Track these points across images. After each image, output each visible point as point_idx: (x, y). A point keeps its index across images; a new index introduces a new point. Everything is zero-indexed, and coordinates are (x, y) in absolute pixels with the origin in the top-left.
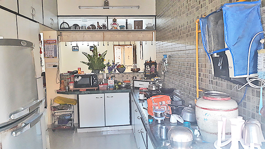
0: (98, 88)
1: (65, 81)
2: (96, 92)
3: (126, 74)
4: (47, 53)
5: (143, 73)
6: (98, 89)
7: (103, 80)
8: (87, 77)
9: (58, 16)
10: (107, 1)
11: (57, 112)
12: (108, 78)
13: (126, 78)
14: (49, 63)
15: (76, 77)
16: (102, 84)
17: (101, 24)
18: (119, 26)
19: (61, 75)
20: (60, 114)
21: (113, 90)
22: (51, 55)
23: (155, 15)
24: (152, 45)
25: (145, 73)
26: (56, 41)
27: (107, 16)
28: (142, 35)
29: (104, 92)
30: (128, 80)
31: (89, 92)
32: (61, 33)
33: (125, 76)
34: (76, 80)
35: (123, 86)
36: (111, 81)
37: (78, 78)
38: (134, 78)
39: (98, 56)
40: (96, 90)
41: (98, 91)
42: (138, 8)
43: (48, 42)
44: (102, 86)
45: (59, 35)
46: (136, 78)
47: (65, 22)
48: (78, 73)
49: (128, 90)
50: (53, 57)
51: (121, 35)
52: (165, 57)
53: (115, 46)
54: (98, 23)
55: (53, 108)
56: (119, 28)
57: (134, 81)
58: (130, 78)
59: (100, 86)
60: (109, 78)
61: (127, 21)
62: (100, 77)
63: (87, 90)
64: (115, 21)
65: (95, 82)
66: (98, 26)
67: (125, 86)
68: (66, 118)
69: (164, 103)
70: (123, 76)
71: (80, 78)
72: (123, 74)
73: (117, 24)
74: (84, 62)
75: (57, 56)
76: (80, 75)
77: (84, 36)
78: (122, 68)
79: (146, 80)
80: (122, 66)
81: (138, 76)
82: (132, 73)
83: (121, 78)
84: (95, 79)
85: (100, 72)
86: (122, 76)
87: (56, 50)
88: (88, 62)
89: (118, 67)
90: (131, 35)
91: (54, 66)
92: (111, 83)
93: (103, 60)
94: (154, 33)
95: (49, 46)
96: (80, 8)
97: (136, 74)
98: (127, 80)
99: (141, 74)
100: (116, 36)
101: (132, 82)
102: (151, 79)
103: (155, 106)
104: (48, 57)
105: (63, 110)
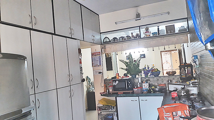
0: (133, 91)
1: (108, 84)
2: (131, 95)
3: (161, 78)
4: (94, 63)
5: (179, 76)
6: (133, 93)
7: (138, 84)
8: (123, 82)
9: (101, 33)
10: (138, 14)
11: (103, 112)
12: (142, 82)
13: (161, 82)
14: (96, 71)
15: (114, 82)
16: (136, 87)
17: (134, 34)
18: (151, 33)
19: (105, 80)
20: (105, 113)
21: (147, 93)
22: (97, 64)
23: (187, 17)
24: (188, 46)
25: (181, 76)
26: (100, 53)
27: (139, 26)
28: (176, 38)
29: (138, 96)
30: (164, 83)
31: (125, 95)
32: (105, 46)
33: (160, 79)
34: (114, 84)
35: (157, 89)
36: (145, 85)
37: (115, 82)
38: (169, 81)
39: (134, 62)
40: (131, 93)
41: (133, 94)
42: (168, 14)
43: (95, 54)
44: (136, 89)
45: (103, 48)
46: (171, 81)
47: (107, 37)
48: (117, 77)
49: (161, 94)
50: (99, 66)
51: (154, 41)
52: (195, 57)
53: (162, 53)
54: (132, 33)
55: (98, 109)
56: (151, 35)
57: (169, 85)
58: (165, 82)
59: (134, 89)
60: (144, 82)
61: (159, 27)
62: (136, 81)
63: (124, 93)
64: (147, 30)
65: (130, 86)
66: (133, 36)
67: (158, 90)
68: (109, 118)
69: (179, 113)
70: (158, 80)
71: (117, 82)
72: (157, 77)
73: (150, 32)
74: (122, 69)
75: (101, 65)
76: (117, 80)
77: (123, 46)
78: (156, 71)
79: (181, 84)
80: (156, 70)
81: (174, 79)
82: (168, 77)
83: (156, 82)
84: (129, 83)
85: (137, 76)
86: (156, 80)
87: (101, 60)
88: (126, 68)
89: (152, 71)
90: (164, 40)
91: (99, 73)
92: (145, 86)
93: (138, 65)
94: (188, 35)
95: (95, 57)
96: (116, 24)
97: (171, 78)
98: (162, 83)
99: (177, 78)
100: (150, 43)
101: (167, 85)
102: (187, 82)
103: (167, 117)
104: (95, 66)
105: (107, 110)
